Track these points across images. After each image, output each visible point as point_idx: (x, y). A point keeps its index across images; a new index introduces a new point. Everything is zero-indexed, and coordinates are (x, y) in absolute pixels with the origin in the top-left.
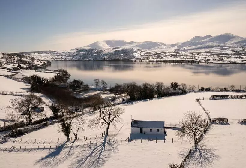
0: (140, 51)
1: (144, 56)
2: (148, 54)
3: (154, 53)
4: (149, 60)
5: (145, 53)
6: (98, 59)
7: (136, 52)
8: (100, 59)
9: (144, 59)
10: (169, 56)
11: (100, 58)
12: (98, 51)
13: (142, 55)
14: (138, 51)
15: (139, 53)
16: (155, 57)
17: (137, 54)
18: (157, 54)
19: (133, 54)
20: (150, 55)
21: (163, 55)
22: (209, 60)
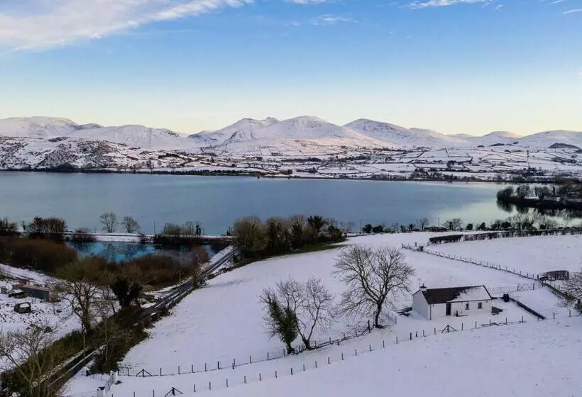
0: (125, 148)
1: (137, 159)
2: (147, 156)
3: (161, 154)
4: (155, 170)
5: (141, 154)
6: (10, 166)
7: (116, 151)
8: (18, 167)
9: (140, 168)
10: (196, 161)
11: (16, 164)
12: (8, 144)
13: (133, 159)
14: (122, 148)
15: (125, 152)
16: (168, 164)
17: (119, 155)
18: (168, 155)
19: (109, 154)
20: (151, 159)
21: (183, 158)
22: (290, 172)
